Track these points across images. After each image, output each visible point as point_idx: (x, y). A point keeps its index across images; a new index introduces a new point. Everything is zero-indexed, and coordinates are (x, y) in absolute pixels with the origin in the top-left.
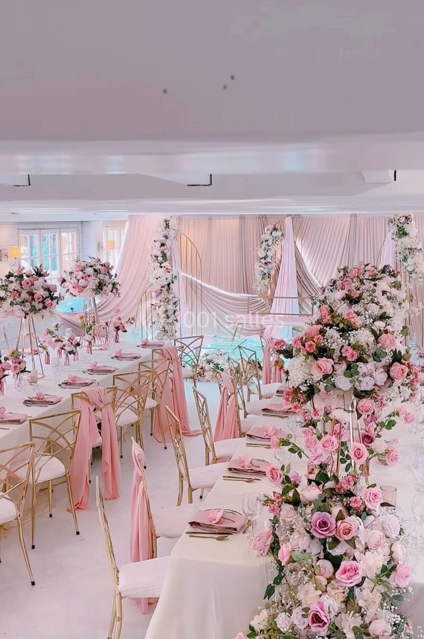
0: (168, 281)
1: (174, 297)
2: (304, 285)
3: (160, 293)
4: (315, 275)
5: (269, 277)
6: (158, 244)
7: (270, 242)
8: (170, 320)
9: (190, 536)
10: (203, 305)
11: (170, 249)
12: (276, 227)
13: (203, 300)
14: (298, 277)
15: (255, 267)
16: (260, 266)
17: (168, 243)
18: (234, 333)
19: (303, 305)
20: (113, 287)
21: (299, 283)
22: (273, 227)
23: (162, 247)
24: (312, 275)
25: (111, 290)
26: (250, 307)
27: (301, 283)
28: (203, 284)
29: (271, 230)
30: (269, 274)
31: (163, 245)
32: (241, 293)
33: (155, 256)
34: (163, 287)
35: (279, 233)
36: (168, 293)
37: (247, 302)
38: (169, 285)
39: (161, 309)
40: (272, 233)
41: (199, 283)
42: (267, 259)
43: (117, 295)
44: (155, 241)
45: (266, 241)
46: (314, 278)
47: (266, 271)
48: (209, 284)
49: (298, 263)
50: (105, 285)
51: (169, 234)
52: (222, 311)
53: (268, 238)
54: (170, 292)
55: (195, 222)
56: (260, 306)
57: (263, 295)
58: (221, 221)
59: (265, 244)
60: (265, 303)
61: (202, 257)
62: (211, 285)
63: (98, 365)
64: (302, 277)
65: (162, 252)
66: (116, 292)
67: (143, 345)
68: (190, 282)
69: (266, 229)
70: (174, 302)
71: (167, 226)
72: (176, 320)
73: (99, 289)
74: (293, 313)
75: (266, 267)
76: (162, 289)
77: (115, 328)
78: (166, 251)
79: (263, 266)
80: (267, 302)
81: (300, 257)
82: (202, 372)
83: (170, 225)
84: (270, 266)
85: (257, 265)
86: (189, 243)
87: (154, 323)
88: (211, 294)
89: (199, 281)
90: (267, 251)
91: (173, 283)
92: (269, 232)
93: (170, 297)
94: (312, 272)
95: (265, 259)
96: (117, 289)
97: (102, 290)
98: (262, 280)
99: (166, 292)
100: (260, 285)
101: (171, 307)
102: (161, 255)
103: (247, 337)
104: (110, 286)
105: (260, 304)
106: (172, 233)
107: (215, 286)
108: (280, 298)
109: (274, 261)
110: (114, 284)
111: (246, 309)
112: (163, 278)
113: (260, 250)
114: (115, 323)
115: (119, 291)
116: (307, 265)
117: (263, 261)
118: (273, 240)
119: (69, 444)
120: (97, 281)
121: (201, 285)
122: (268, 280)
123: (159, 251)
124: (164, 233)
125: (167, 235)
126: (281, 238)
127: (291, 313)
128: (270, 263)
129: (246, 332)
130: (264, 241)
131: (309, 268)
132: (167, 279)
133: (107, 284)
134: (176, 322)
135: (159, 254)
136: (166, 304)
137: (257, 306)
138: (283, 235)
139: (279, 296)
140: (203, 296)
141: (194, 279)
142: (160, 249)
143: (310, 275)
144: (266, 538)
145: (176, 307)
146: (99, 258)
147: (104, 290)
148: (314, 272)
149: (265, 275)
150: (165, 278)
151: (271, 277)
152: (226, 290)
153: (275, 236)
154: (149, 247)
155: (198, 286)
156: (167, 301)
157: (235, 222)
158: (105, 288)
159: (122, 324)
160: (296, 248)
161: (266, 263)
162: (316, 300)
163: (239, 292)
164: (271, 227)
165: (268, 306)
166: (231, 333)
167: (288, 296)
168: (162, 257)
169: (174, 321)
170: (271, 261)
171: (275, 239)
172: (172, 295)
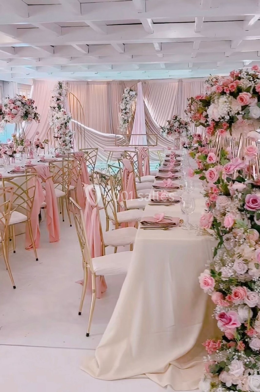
0: (65, 121)
1: (70, 132)
2: (150, 128)
3: (61, 129)
4: (156, 121)
5: (128, 123)
6: (55, 99)
7: (128, 99)
8: (68, 147)
9: (144, 229)
10: (86, 141)
11: (63, 102)
12: (132, 89)
13: (85, 138)
14: (146, 123)
15: (119, 115)
16: (122, 115)
17: (62, 98)
18: (107, 160)
19: (150, 141)
20: (35, 115)
21: (147, 126)
22: (130, 89)
23: (58, 101)
24: (155, 121)
25: (33, 117)
26: (117, 142)
27: (148, 127)
28: (86, 127)
29: (129, 90)
30: (128, 121)
31: (58, 100)
32: (109, 133)
33: (53, 108)
34: (62, 124)
35: (134, 93)
36: (66, 129)
37: (115, 139)
38: (66, 123)
39: (61, 140)
40: (129, 93)
41: (82, 127)
42: (126, 110)
43: (38, 122)
44: (53, 97)
45: (125, 98)
46: (156, 123)
47: (126, 118)
48: (88, 127)
49: (146, 115)
50: (30, 114)
51: (62, 92)
52: (99, 145)
53: (126, 96)
54: (67, 128)
55: (78, 86)
56: (122, 142)
57: (124, 134)
58: (95, 85)
59: (125, 100)
60: (125, 140)
61: (83, 107)
62: (90, 127)
63: (31, 163)
64: (148, 122)
65: (58, 104)
66: (37, 120)
67: (56, 156)
68: (77, 126)
69: (125, 90)
70: (70, 135)
71: (61, 87)
72: (72, 147)
73: (26, 116)
74: (144, 145)
75: (126, 115)
76: (62, 126)
77: (36, 145)
78: (60, 104)
79: (124, 115)
80: (127, 139)
81: (147, 110)
82: (92, 179)
83: (62, 86)
84: (128, 115)
85: (120, 114)
86: (75, 99)
87: (57, 149)
88: (90, 133)
89: (83, 125)
90: (126, 105)
91: (68, 122)
92: (127, 92)
93: (67, 131)
94: (154, 119)
95: (125, 110)
96: (37, 117)
97: (28, 117)
98: (123, 124)
99: (64, 128)
100: (122, 127)
101: (67, 138)
102: (57, 106)
103: (114, 162)
104: (33, 115)
105: (122, 141)
106: (64, 92)
107: (93, 128)
108: (135, 135)
109: (131, 112)
110: (35, 114)
111: (114, 144)
112: (62, 119)
113: (122, 104)
114: (36, 143)
115: (39, 119)
116: (152, 115)
117: (124, 111)
118: (130, 97)
119: (29, 198)
120: (25, 110)
121: (84, 128)
122: (127, 124)
123: (56, 104)
124: (59, 91)
125: (61, 93)
126: (135, 96)
127: (142, 145)
128: (128, 113)
129: (114, 159)
130: (124, 98)
131: (153, 116)
132: (64, 119)
133: (31, 113)
134: (71, 149)
135: (56, 105)
136: (64, 136)
137: (120, 142)
138: (136, 94)
139: (134, 134)
140: (85, 135)
141: (79, 123)
142: (56, 102)
143: (153, 121)
144: (209, 217)
145: (71, 139)
146: (24, 95)
147: (29, 117)
148: (155, 119)
149: (125, 121)
150: (63, 119)
151: (130, 122)
152: (100, 131)
153: (131, 94)
154: (49, 102)
155: (82, 128)
156: (65, 134)
157: (104, 87)
158: (29, 116)
159: (40, 143)
160: (145, 105)
161: (126, 113)
162: (165, 129)
163: (108, 132)
164: (128, 88)
165: (127, 142)
166: (105, 161)
167: (140, 134)
168: (58, 107)
169: (70, 148)
170: (129, 111)
171: (131, 97)
172: (68, 131)
